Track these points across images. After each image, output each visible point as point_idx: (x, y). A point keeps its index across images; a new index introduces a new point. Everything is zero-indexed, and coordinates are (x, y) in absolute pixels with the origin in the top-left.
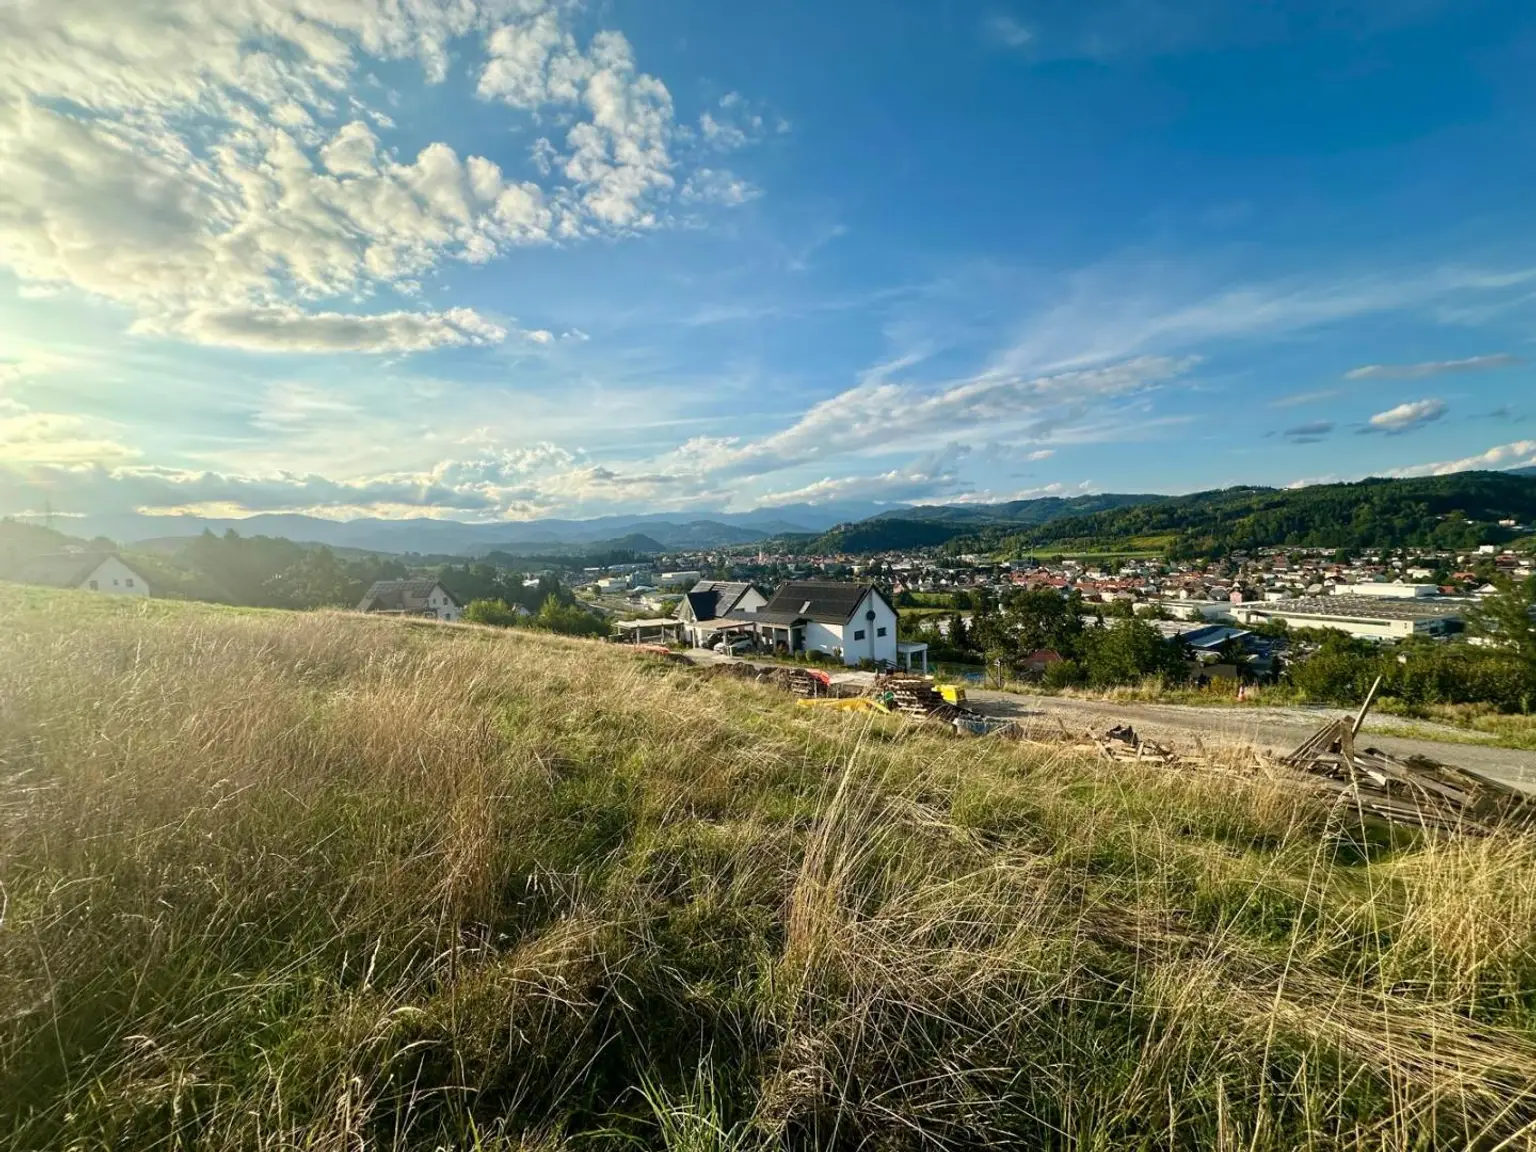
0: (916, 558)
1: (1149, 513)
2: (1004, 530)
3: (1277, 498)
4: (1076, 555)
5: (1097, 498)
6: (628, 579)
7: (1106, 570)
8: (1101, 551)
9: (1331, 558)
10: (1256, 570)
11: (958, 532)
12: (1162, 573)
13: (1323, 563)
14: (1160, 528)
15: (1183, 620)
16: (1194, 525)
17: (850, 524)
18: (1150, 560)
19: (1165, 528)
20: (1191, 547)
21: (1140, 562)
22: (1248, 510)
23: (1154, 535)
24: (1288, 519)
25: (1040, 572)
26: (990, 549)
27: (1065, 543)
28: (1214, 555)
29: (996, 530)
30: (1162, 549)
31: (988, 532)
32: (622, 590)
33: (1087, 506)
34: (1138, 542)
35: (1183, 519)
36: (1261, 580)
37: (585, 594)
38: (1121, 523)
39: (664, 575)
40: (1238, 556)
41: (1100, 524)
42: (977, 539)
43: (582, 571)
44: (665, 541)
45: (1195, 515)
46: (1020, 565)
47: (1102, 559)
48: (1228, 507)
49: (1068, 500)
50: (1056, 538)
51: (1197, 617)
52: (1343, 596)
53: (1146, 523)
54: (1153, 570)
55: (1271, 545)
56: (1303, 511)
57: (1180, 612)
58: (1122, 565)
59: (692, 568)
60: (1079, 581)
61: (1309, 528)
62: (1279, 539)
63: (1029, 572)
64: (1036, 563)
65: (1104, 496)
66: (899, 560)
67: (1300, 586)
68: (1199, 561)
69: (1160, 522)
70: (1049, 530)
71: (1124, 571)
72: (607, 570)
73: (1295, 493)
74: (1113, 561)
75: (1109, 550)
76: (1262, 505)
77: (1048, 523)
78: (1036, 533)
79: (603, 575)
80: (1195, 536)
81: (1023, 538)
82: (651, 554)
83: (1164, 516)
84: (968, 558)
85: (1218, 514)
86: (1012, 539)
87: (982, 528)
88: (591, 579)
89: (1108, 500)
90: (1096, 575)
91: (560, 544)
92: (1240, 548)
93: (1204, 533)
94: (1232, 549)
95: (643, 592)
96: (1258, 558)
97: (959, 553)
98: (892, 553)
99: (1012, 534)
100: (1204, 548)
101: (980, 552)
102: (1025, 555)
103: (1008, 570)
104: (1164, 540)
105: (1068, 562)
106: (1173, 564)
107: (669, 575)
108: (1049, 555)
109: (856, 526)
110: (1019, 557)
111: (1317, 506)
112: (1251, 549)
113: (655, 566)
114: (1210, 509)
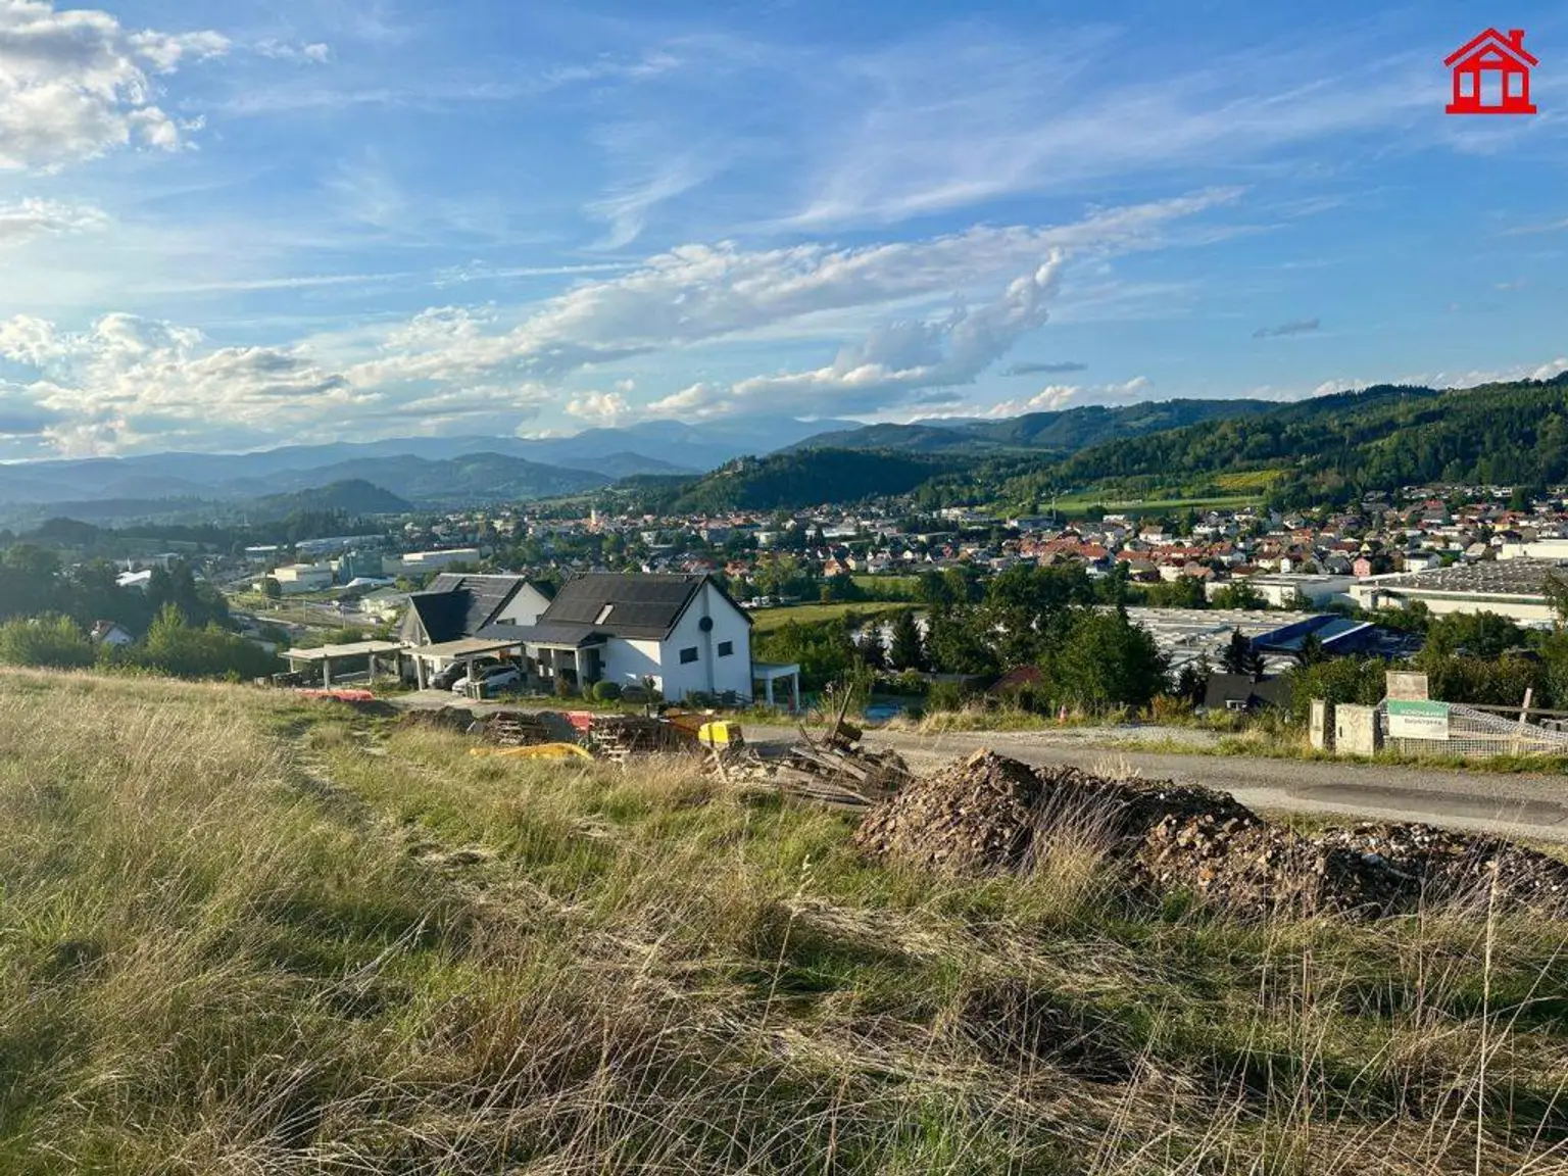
0: (864, 516)
1: (1243, 433)
2: (1012, 463)
3: (1434, 405)
4: (1125, 504)
5: (1166, 407)
6: (334, 565)
7: (1170, 529)
8: (1167, 497)
9: (1505, 502)
10: (1397, 524)
11: (936, 469)
12: (1259, 530)
13: (1494, 511)
14: (1259, 457)
15: (1280, 609)
16: (1310, 451)
17: (753, 459)
18: (1241, 512)
19: (1267, 456)
20: (1304, 487)
21: (1225, 514)
22: (1391, 425)
23: (1250, 469)
24: (1445, 439)
25: (1066, 535)
26: (989, 499)
27: (1110, 485)
28: (1337, 501)
29: (998, 466)
30: (1261, 491)
31: (985, 469)
32: (324, 586)
33: (1150, 419)
34: (1226, 481)
35: (1294, 441)
36: (1402, 540)
37: (246, 597)
38: (1198, 449)
39: (407, 557)
40: (1373, 502)
41: (1166, 452)
42: (968, 481)
43: (242, 553)
44: (410, 492)
45: (1312, 434)
46: (1035, 524)
47: (1167, 511)
48: (1361, 421)
49: (1118, 413)
50: (1096, 477)
51: (1301, 603)
52: (1511, 562)
53: (1239, 449)
54: (1246, 527)
55: (1421, 483)
56: (1466, 428)
57: (1274, 595)
58: (1196, 520)
59: (463, 542)
60: (1127, 547)
61: (1475, 455)
62: (1434, 474)
63: (1049, 535)
64: (1060, 520)
65: (1176, 402)
66: (836, 519)
67: (1455, 546)
68: (1316, 510)
69: (1259, 445)
70: (1084, 464)
71: (1200, 530)
72: (293, 551)
73: (1461, 397)
74: (1184, 514)
75: (1179, 496)
76: (1411, 417)
77: (1081, 454)
78: (1064, 469)
79: (286, 560)
80: (1312, 470)
81: (1040, 478)
82: (380, 518)
83: (1262, 437)
84: (952, 514)
85: (1347, 433)
86: (1025, 479)
87: (977, 462)
88: (259, 568)
89: (1184, 410)
90: (1155, 538)
91: (198, 502)
92: (1377, 488)
93: (1328, 464)
94: (1365, 490)
95: (365, 590)
96: (1401, 504)
97: (937, 506)
98: (825, 508)
99: (1024, 472)
100: (1324, 489)
101: (972, 503)
102: (1042, 507)
103: (1014, 533)
104: (1265, 478)
105: (1112, 518)
106: (1276, 517)
107: (418, 556)
108: (1083, 507)
109: (763, 463)
110: (1034, 510)
111: (1488, 419)
112: (1392, 489)
113: (390, 541)
114: (1334, 425)
